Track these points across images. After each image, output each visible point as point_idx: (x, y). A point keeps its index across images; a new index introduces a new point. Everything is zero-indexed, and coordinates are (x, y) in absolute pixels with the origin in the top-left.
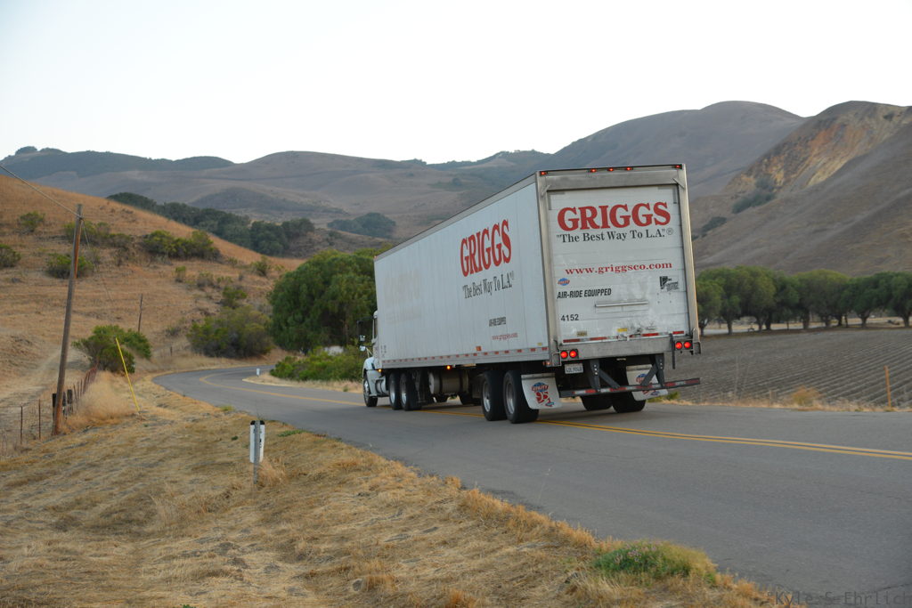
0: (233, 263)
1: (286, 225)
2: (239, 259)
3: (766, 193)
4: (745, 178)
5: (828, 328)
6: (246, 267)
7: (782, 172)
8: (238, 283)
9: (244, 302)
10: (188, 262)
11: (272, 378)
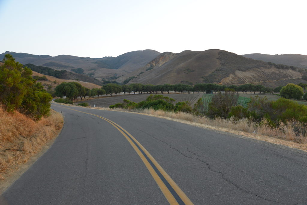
0: (50, 81)
1: (61, 71)
2: (51, 80)
3: (152, 67)
4: (148, 65)
5: (151, 93)
6: (52, 82)
7: (155, 64)
8: (50, 85)
9: (52, 88)
10: (42, 81)
11: (54, 102)
